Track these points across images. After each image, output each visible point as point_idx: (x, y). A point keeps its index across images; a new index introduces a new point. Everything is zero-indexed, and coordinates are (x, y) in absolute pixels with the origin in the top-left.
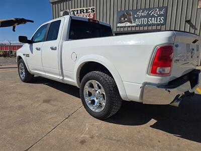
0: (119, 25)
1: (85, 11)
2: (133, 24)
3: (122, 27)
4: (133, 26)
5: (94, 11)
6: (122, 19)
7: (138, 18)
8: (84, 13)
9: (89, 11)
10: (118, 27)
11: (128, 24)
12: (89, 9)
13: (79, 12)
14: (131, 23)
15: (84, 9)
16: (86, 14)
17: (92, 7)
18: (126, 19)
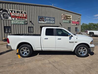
0: (39, 22)
1: (20, 12)
2: (45, 22)
3: (41, 23)
4: (45, 23)
5: (26, 13)
6: (41, 19)
7: (46, 20)
8: (19, 13)
9: (23, 13)
10: (39, 23)
11: (43, 22)
12: (23, 12)
13: (16, 12)
14: (44, 22)
15: (20, 11)
16: (21, 14)
17: (25, 11)
18: (42, 20)
